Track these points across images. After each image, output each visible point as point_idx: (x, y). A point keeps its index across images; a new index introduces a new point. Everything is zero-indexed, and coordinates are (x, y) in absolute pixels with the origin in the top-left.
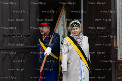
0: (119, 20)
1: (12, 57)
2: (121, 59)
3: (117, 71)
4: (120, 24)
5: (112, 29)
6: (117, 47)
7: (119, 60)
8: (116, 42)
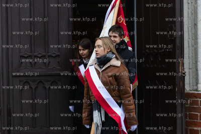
0: (189, 34)
1: (33, 88)
2: (191, 91)
3: (183, 108)
4: (190, 40)
5: (177, 47)
6: (184, 73)
7: (187, 93)
8: (183, 66)
